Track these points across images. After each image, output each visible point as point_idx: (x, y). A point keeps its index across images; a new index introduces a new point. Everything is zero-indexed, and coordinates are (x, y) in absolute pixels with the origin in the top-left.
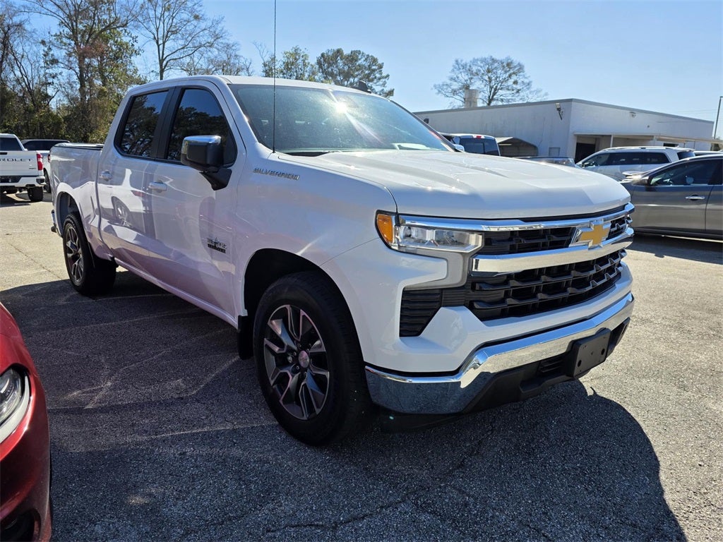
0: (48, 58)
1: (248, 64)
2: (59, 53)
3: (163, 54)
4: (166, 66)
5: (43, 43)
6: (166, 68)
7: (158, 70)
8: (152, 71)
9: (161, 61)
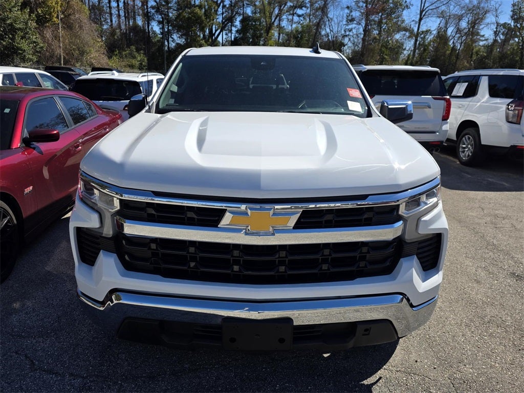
0: (350, 18)
1: (497, 6)
2: (356, 14)
3: (424, 6)
4: (424, 16)
5: (348, 7)
6: (425, 17)
7: (417, 20)
8: (413, 21)
9: (421, 12)
